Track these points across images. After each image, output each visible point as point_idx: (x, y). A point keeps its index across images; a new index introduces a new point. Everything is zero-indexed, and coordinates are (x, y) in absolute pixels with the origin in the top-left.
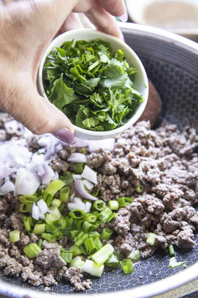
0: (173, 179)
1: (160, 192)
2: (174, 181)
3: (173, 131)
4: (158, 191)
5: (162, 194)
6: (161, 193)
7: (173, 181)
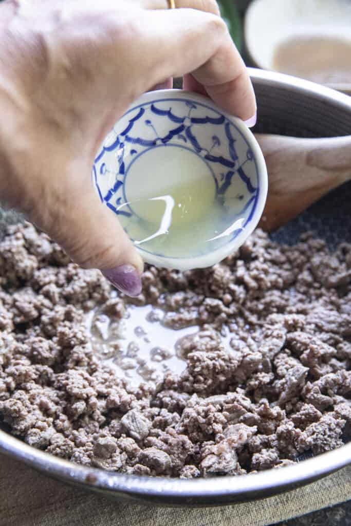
0: (317, 325)
1: (296, 344)
2: (319, 329)
3: (319, 250)
4: (295, 342)
5: (300, 347)
6: (299, 345)
7: (316, 329)
